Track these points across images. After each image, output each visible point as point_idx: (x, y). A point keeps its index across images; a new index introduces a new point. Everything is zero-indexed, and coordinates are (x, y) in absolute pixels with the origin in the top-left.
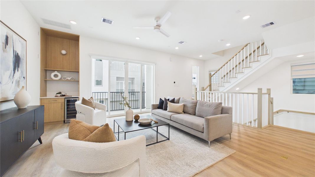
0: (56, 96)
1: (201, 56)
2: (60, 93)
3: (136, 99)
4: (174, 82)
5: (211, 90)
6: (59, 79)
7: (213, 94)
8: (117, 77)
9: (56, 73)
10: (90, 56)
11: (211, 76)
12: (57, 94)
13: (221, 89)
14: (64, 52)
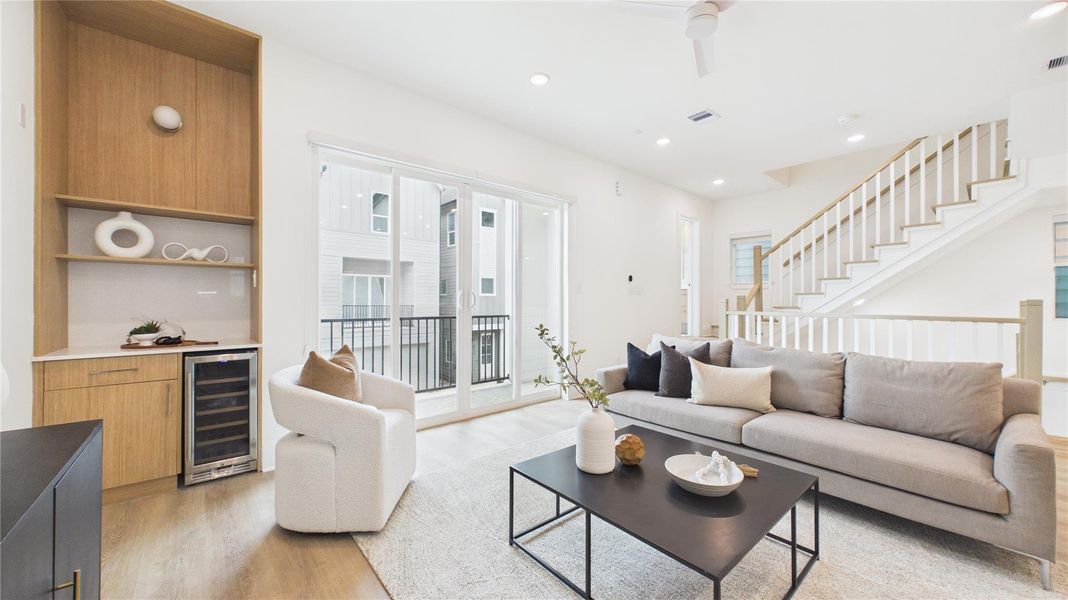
0: (128, 346)
1: (719, 182)
2: (151, 328)
3: (423, 340)
4: (631, 278)
5: (759, 308)
6: (148, 256)
7: (768, 320)
8: (346, 260)
9: (125, 221)
10: (314, 145)
11: (759, 256)
12: (136, 332)
13: (809, 304)
14: (167, 116)
